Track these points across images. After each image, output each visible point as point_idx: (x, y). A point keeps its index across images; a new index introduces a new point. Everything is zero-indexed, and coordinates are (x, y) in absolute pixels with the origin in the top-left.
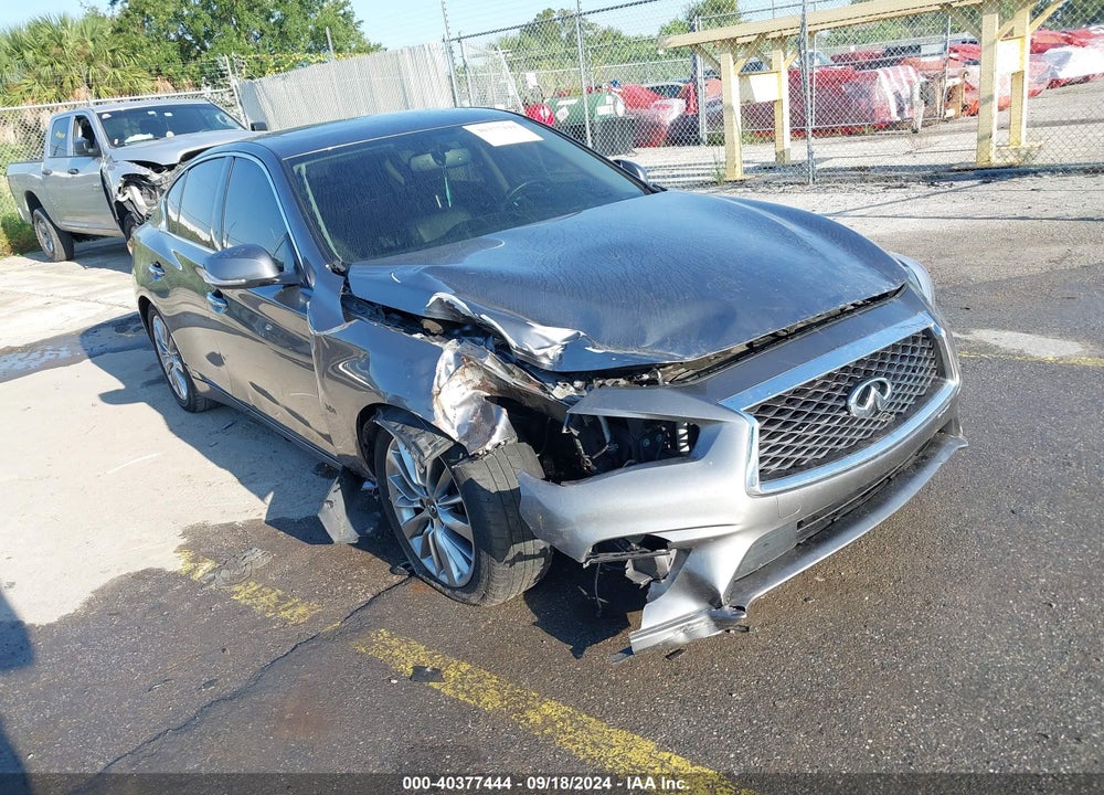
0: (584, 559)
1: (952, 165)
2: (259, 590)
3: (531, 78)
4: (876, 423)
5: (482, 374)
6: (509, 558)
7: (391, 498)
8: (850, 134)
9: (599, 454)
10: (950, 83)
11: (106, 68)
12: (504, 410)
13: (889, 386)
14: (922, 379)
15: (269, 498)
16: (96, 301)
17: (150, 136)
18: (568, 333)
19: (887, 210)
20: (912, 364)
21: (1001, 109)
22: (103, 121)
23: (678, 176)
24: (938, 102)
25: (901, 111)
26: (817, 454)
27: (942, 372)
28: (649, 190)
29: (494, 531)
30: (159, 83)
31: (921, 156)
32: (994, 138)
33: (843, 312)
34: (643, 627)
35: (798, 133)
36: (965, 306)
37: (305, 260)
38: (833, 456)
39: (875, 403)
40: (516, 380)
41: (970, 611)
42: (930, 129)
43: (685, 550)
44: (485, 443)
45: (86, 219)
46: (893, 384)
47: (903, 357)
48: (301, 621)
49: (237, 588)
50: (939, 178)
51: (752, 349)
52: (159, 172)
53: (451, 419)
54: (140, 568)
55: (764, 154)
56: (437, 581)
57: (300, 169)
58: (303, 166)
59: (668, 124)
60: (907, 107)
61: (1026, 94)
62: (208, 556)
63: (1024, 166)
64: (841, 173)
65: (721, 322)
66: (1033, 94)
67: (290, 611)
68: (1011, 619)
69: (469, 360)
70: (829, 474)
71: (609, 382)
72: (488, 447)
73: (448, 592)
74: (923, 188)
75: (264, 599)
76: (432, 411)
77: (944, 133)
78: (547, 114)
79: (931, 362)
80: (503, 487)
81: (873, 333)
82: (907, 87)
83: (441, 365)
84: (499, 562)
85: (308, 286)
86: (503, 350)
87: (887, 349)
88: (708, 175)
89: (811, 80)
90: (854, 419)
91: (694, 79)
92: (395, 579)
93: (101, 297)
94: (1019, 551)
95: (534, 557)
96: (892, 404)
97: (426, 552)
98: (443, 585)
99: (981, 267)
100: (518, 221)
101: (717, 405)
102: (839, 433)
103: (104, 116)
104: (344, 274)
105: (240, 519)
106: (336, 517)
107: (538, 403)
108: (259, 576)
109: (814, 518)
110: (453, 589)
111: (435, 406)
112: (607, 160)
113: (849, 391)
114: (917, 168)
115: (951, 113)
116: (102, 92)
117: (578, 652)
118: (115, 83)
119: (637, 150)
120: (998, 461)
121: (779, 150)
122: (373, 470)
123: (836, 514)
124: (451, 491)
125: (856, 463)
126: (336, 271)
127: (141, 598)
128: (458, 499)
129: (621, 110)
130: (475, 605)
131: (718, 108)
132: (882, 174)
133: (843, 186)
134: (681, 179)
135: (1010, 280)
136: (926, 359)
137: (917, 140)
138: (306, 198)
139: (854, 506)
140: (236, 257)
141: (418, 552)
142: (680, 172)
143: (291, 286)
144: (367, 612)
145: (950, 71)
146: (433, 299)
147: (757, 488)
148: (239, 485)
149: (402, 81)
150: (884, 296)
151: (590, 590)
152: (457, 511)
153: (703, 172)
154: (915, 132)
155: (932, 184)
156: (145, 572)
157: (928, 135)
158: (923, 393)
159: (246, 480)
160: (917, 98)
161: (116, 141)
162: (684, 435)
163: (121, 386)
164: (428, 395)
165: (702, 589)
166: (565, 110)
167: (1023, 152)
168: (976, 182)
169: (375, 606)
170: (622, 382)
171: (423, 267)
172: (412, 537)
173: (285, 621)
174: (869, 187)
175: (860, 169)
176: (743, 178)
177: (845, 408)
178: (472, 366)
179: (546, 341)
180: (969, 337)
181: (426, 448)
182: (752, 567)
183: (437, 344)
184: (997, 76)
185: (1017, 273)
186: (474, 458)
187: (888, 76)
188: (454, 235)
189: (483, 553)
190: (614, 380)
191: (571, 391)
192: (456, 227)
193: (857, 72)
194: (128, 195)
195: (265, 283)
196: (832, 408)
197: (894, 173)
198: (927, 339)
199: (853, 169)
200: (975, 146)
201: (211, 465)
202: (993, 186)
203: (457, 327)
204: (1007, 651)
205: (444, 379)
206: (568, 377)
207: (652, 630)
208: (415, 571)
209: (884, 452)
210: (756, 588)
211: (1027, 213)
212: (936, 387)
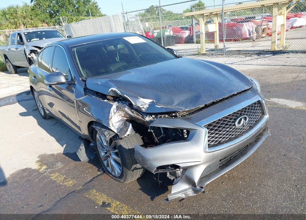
0: (153, 172)
1: (264, 50)
2: (59, 175)
3: (147, 24)
4: (243, 129)
5: (124, 113)
6: (132, 169)
7: (98, 149)
8: (236, 41)
9: (160, 137)
10: (263, 27)
11: (29, 20)
12: (131, 124)
13: (247, 118)
14: (257, 115)
15: (64, 146)
16: (22, 86)
17: (38, 39)
18: (150, 101)
19: (246, 63)
20: (255, 111)
21: (278, 34)
22: (25, 35)
23: (187, 52)
24: (260, 32)
25: (250, 35)
26: (226, 139)
27: (263, 113)
28: (177, 57)
29: (127, 161)
30: (44, 24)
31: (256, 48)
32: (276, 43)
33: (234, 95)
34: (172, 193)
35: (221, 40)
36: (268, 91)
37: (74, 77)
38: (231, 140)
39: (243, 123)
40: (135, 115)
41: (272, 188)
42: (258, 40)
43: (185, 169)
44: (125, 134)
45: (21, 62)
46: (249, 117)
47: (252, 109)
48: (70, 186)
49: (52, 175)
50: (261, 54)
51: (206, 106)
52: (40, 49)
53: (115, 126)
54: (24, 168)
55: (212, 46)
56: (111, 174)
57: (74, 50)
58: (75, 49)
59: (185, 37)
60: (251, 34)
61: (285, 30)
62: (45, 164)
63: (285, 51)
64: (233, 52)
65: (197, 98)
66: (287, 30)
67: (67, 182)
68: (285, 191)
69: (120, 108)
70: (229, 145)
71: (163, 116)
72: (126, 135)
73: (114, 178)
74: (256, 56)
75: (60, 179)
76: (109, 124)
77: (262, 41)
78: (151, 34)
79: (260, 110)
80: (130, 147)
81: (243, 102)
82: (252, 28)
83: (112, 110)
84: (129, 170)
85: (75, 85)
86: (131, 106)
87: (247, 107)
88: (196, 52)
89: (225, 26)
90: (237, 128)
91: (192, 25)
92: (99, 173)
93: (23, 85)
94: (287, 168)
95: (140, 168)
96: (248, 123)
97: (108, 166)
98: (113, 176)
99: (273, 80)
100: (138, 66)
101: (195, 124)
102: (232, 133)
103: (25, 33)
104: (85, 81)
105: (55, 153)
106: (82, 154)
107: (141, 122)
108: (59, 171)
109: (225, 158)
110: (116, 177)
111: (110, 122)
112: (165, 48)
113: (235, 120)
114: (254, 51)
115: (264, 35)
116: (28, 27)
117: (152, 199)
118: (31, 24)
119: (176, 45)
120: (280, 139)
121: (215, 45)
122: (93, 140)
123: (232, 157)
124: (115, 148)
125: (237, 142)
126: (83, 80)
127: (24, 177)
128: (117, 151)
129: (172, 33)
130: (122, 182)
131: (199, 33)
132: (245, 52)
133: (234, 55)
134: (188, 53)
135: (281, 83)
136: (258, 109)
137: (254, 43)
138: (75, 58)
139: (237, 154)
140: (54, 76)
141: (106, 165)
142: (188, 51)
143: (70, 85)
144: (90, 184)
145: (264, 24)
146: (110, 90)
147: (207, 150)
148: (56, 142)
149: (110, 24)
150: (246, 91)
151: (157, 178)
152: (116, 154)
153: (194, 51)
154: (254, 40)
155: (259, 55)
156: (26, 169)
157: (258, 41)
158: (257, 120)
159: (58, 140)
160: (254, 31)
161: (29, 41)
162: (185, 132)
163: (25, 111)
164: (108, 119)
165: (190, 181)
166: (156, 33)
167: (284, 47)
168: (271, 55)
169: (92, 182)
170: (167, 116)
171: (108, 80)
172: (104, 161)
173: (66, 186)
174: (241, 56)
175: (238, 51)
176: (205, 53)
177: (234, 125)
178: (121, 110)
179: (144, 103)
180: (270, 100)
181: (107, 135)
182: (206, 174)
183: (111, 103)
184: (277, 25)
185: (284, 81)
186: (121, 139)
187: (246, 25)
188: (119, 70)
189: (124, 168)
190: (164, 115)
191: (151, 118)
192: (120, 67)
193: (238, 24)
194: (31, 56)
195: (62, 83)
196: (230, 125)
197: (248, 52)
198: (259, 103)
199: (237, 51)
200: (271, 45)
201: (49, 135)
202: (276, 56)
203: (117, 98)
204: (284, 201)
205: (113, 114)
206: (151, 114)
207: (175, 194)
208: (105, 171)
209: (246, 138)
210: (207, 181)
211: (286, 64)
212: (261, 118)
